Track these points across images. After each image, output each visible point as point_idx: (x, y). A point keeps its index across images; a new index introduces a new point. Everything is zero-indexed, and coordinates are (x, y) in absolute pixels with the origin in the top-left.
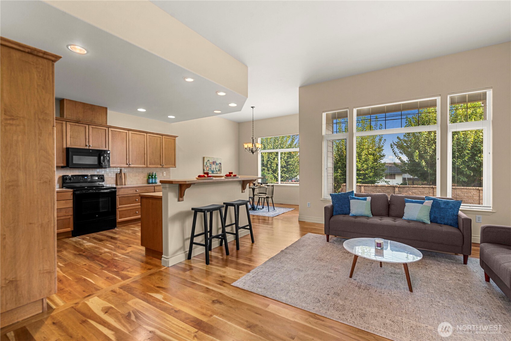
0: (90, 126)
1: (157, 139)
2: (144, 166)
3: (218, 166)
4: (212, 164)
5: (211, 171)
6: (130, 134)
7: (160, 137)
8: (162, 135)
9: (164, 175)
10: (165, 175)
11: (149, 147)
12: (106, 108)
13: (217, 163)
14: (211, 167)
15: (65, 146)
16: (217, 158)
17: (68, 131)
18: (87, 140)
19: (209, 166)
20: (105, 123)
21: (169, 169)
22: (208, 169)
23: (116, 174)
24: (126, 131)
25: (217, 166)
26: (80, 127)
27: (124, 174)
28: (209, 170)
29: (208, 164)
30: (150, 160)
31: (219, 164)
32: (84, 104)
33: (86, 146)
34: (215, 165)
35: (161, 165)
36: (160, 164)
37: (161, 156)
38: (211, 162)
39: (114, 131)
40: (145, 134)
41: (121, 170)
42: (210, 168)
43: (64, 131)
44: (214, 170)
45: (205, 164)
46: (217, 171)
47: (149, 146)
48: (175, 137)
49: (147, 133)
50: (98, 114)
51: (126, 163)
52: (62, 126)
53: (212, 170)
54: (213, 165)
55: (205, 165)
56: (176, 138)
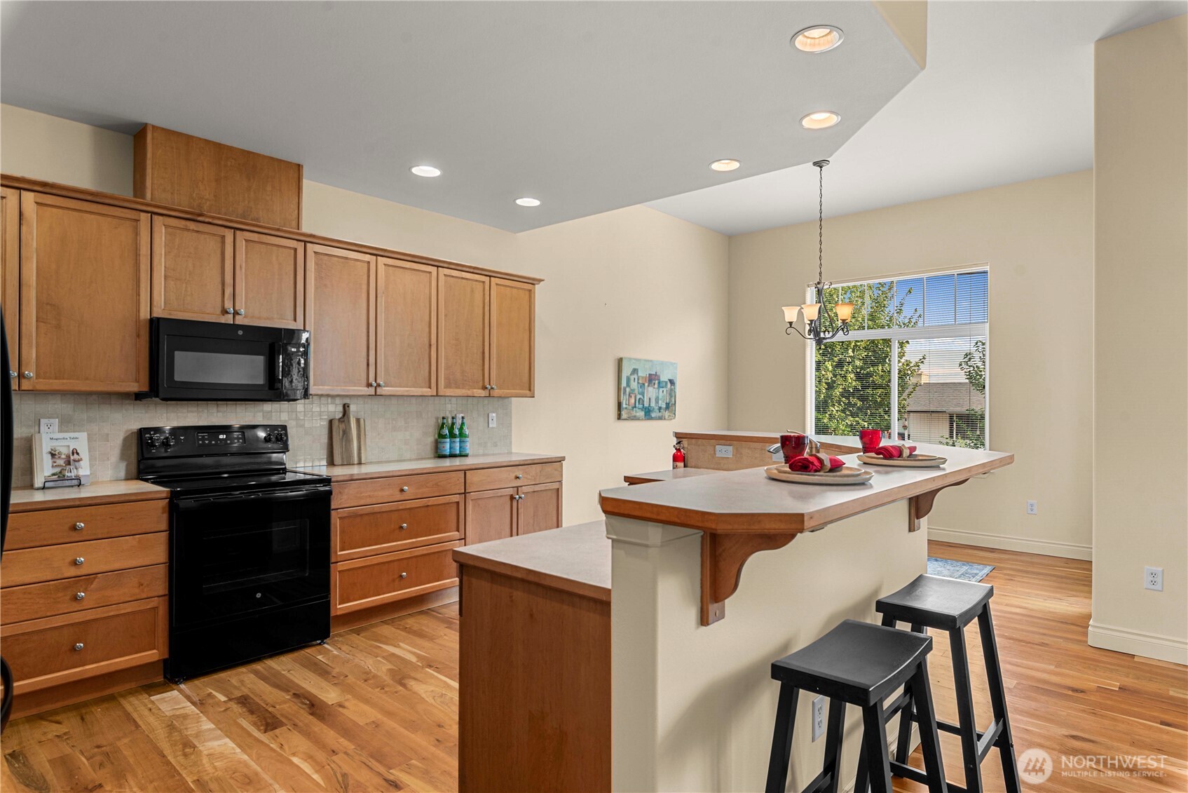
0: (238, 233)
1: (472, 291)
2: (426, 391)
3: (665, 389)
4: (646, 384)
5: (644, 409)
6: (381, 268)
7: (484, 282)
8: (490, 274)
9: (490, 426)
10: (495, 426)
11: (445, 321)
12: (299, 167)
13: (662, 379)
14: (643, 394)
15: (145, 314)
16: (662, 363)
17: (160, 249)
18: (229, 291)
19: (636, 392)
20: (294, 224)
21: (506, 400)
22: (632, 401)
23: (331, 422)
24: (367, 258)
25: (661, 390)
26: (202, 237)
27: (358, 421)
28: (635, 407)
29: (634, 385)
30: (448, 367)
31: (669, 385)
32: (219, 148)
33: (225, 312)
34: (656, 386)
35: (484, 388)
36: (481, 384)
37: (483, 353)
38: (643, 377)
39: (326, 258)
40: (434, 270)
41: (346, 407)
42: (638, 397)
43: (144, 250)
44: (653, 404)
45: (624, 384)
46: (660, 408)
47: (446, 316)
48: (533, 282)
49: (438, 264)
50: (269, 188)
51: (365, 382)
52: (136, 233)
53: (646, 404)
54: (650, 389)
55: (625, 389)
56: (536, 286)
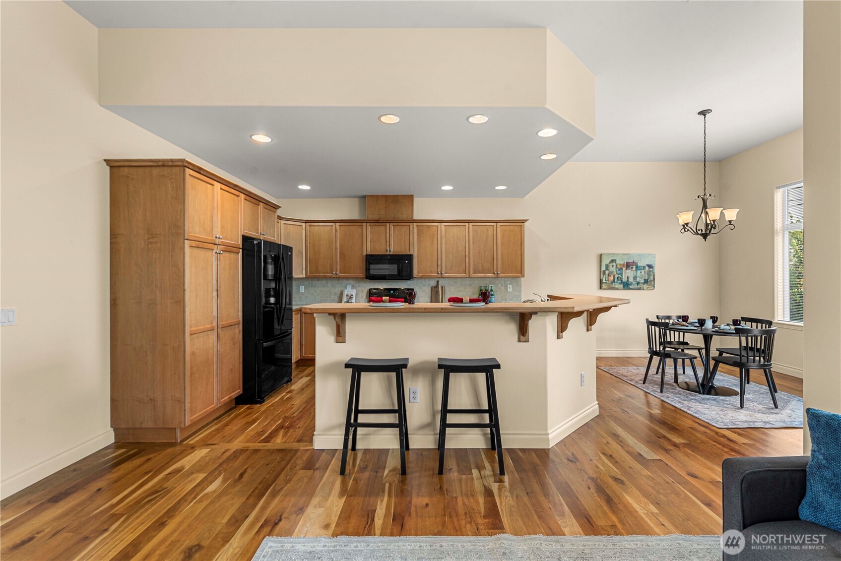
0: (391, 224)
1: (487, 230)
2: (464, 275)
3: (643, 271)
4: (624, 269)
5: (622, 283)
6: (443, 228)
7: (493, 226)
8: (497, 222)
9: (508, 291)
10: (511, 291)
11: (473, 245)
12: (412, 196)
13: (639, 265)
14: (621, 274)
15: (365, 254)
16: (640, 255)
17: (368, 233)
18: (388, 244)
19: (615, 273)
20: (411, 217)
21: (518, 279)
22: (611, 278)
23: (432, 287)
24: (437, 224)
25: (639, 272)
26: (380, 227)
27: (442, 287)
28: (614, 282)
29: (613, 269)
30: (474, 265)
31: (647, 268)
32: (386, 196)
33: (387, 251)
34: (634, 269)
35: (494, 273)
36: (492, 272)
37: (494, 258)
38: (620, 264)
39: (421, 227)
40: (467, 224)
41: (438, 282)
42: (616, 276)
43: (364, 234)
44: (631, 280)
45: (604, 268)
46: (638, 283)
47: (473, 243)
48: (524, 221)
49: (469, 221)
50: (402, 206)
51: (437, 272)
52: (362, 229)
53: (625, 280)
54: (628, 271)
55: (604, 272)
56: (525, 223)
